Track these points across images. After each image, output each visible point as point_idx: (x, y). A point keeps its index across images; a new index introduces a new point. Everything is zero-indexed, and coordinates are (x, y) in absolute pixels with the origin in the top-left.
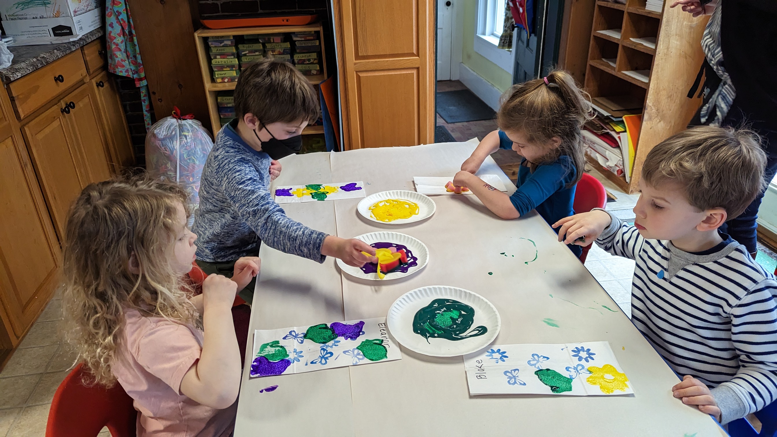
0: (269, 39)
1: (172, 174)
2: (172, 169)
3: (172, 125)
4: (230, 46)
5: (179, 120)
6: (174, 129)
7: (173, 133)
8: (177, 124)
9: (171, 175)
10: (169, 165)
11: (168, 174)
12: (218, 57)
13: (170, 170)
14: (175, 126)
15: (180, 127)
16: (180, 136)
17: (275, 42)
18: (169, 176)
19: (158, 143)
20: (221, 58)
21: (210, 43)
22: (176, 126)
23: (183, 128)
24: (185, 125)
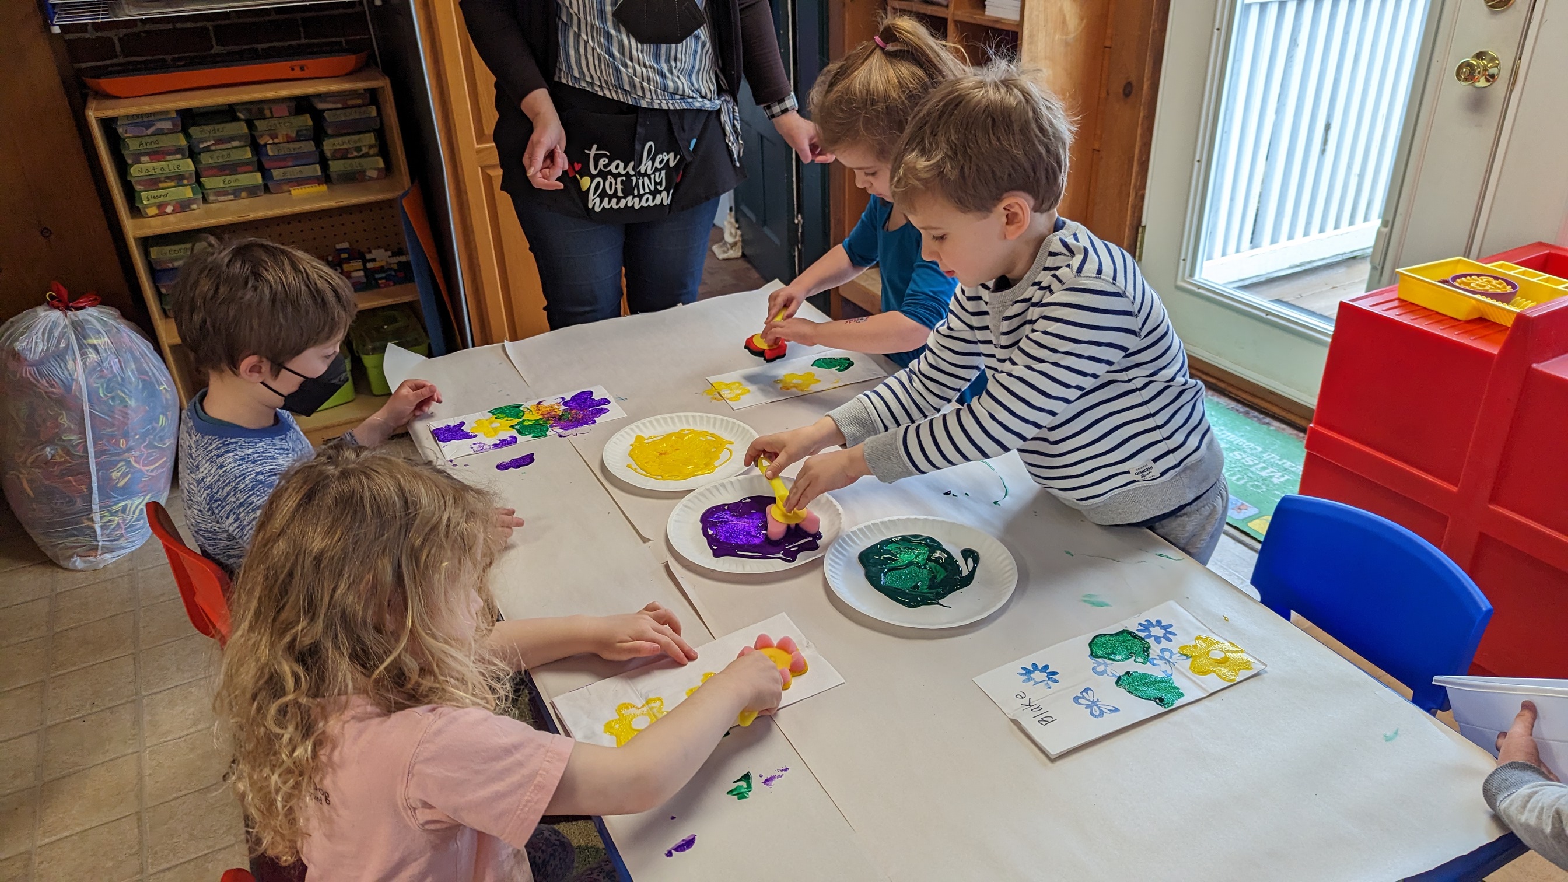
0: (261, 111)
1: (74, 437)
2: (73, 426)
3: (55, 325)
4: (172, 132)
5: (69, 313)
6: (63, 334)
7: (62, 345)
8: (67, 321)
9: (70, 440)
10: (64, 420)
11: (64, 441)
12: (144, 159)
13: (69, 430)
14: (64, 328)
15: (75, 329)
16: (80, 350)
17: (275, 115)
18: (66, 444)
19: (28, 373)
20: (152, 161)
21: (120, 130)
22: (65, 326)
23: (83, 329)
24: (87, 321)
